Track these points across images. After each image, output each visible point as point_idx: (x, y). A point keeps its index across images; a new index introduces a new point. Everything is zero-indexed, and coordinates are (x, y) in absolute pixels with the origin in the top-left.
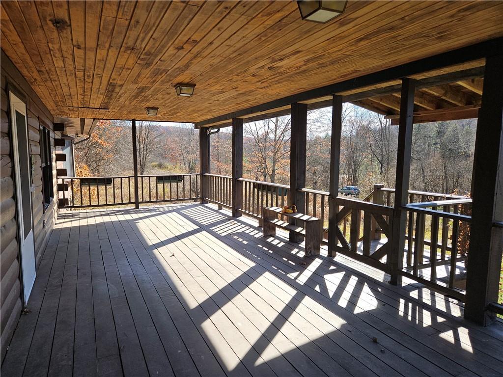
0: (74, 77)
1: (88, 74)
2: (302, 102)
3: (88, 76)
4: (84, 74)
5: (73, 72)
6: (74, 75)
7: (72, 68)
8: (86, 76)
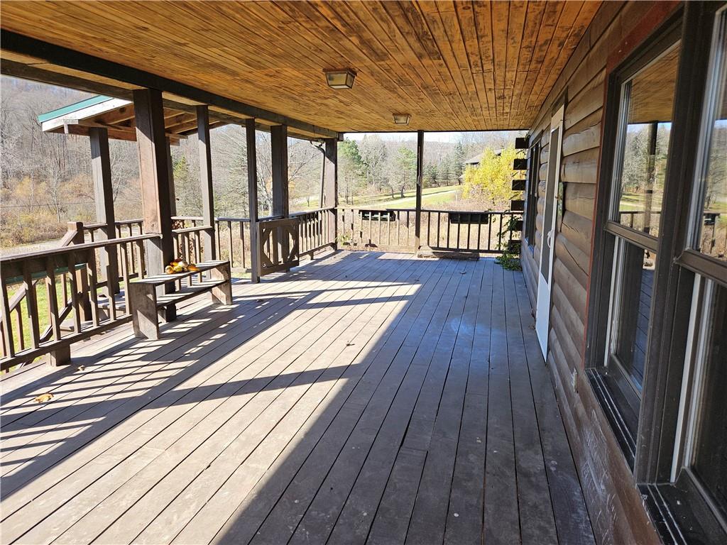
0: (496, 60)
1: (477, 69)
2: (143, 88)
3: (477, 65)
4: (483, 68)
5: (496, 68)
6: (496, 63)
7: (497, 72)
8: (480, 65)
